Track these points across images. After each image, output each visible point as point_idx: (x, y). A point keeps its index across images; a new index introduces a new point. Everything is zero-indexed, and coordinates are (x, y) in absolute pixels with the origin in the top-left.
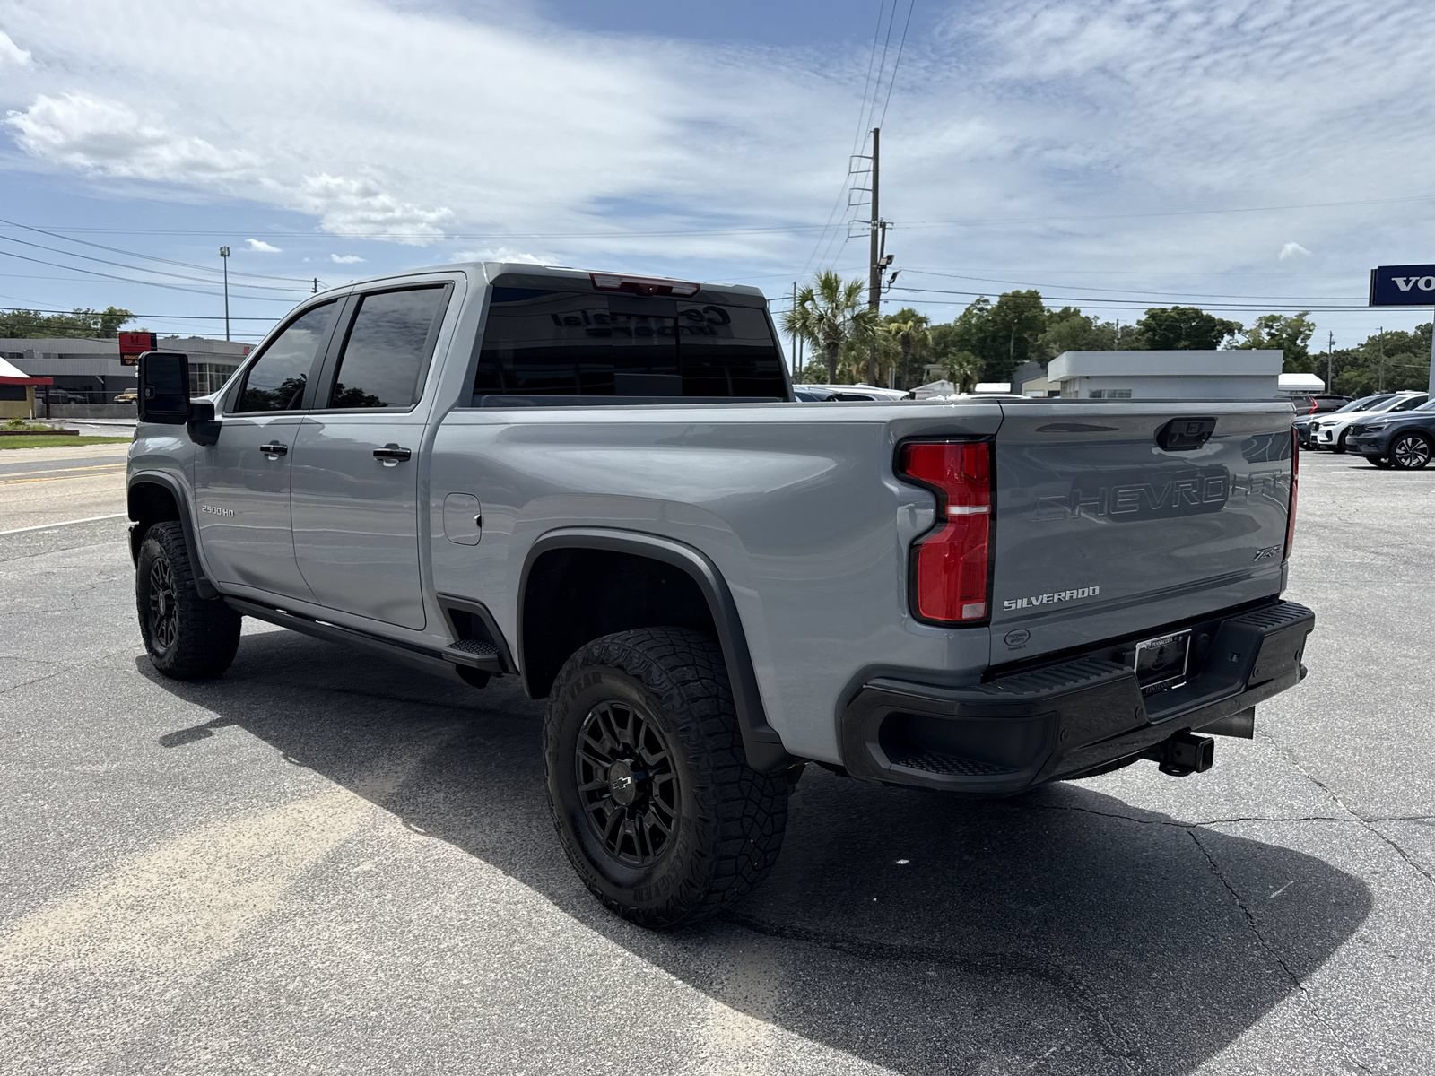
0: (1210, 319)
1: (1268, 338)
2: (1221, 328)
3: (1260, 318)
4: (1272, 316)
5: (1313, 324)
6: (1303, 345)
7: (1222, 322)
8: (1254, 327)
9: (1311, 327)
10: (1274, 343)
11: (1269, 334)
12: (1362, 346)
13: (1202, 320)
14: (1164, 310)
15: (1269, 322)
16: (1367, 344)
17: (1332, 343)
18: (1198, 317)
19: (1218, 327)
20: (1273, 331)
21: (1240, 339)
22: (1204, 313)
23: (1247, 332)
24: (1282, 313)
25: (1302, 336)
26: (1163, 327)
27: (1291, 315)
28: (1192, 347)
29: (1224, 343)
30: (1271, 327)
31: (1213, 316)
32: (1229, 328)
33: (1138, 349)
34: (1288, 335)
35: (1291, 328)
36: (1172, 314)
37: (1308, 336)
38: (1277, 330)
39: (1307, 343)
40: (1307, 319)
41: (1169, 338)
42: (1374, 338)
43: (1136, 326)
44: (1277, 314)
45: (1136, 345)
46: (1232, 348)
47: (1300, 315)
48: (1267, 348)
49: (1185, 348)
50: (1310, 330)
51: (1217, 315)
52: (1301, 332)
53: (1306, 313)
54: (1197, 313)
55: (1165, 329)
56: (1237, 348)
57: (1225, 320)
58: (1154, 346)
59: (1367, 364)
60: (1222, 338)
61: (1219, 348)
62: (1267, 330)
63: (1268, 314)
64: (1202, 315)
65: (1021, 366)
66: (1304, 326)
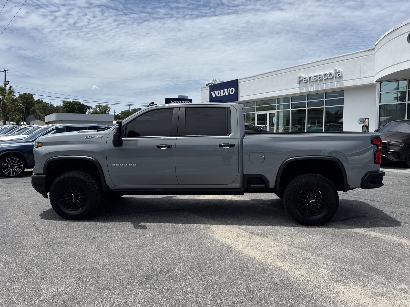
0: (83, 105)
1: (99, 111)
2: (87, 107)
3: (96, 105)
4: (99, 105)
5: (110, 108)
6: (108, 113)
7: (87, 106)
8: (95, 108)
9: (109, 108)
10: (101, 112)
11: (99, 110)
12: (120, 114)
13: (81, 105)
14: (70, 102)
15: (99, 106)
16: (121, 113)
17: (115, 113)
18: (80, 104)
19: (85, 107)
20: (100, 109)
21: (91, 110)
22: (82, 103)
23: (93, 109)
24: (102, 104)
25: (108, 111)
26: (70, 107)
27: (104, 105)
28: (79, 112)
29: (87, 111)
30: (99, 108)
31: (84, 104)
32: (89, 108)
33: (64, 113)
34: (104, 110)
35: (105, 108)
36: (73, 103)
37: (109, 111)
38: (101, 109)
39: (109, 112)
40: (108, 106)
41: (72, 110)
42: (123, 111)
43: (63, 106)
44: (101, 104)
45: (63, 111)
46: (90, 113)
47: (106, 105)
48: (99, 114)
49: (77, 113)
50: (110, 109)
51: (85, 104)
52: (107, 110)
53: (108, 105)
54: (80, 103)
55: (71, 107)
56: (91, 113)
57: (87, 105)
58: (69, 112)
59: (122, 118)
60: (87, 110)
61: (86, 113)
62: (98, 109)
63: (98, 104)
64: (81, 104)
65: (28, 116)
66: (108, 108)
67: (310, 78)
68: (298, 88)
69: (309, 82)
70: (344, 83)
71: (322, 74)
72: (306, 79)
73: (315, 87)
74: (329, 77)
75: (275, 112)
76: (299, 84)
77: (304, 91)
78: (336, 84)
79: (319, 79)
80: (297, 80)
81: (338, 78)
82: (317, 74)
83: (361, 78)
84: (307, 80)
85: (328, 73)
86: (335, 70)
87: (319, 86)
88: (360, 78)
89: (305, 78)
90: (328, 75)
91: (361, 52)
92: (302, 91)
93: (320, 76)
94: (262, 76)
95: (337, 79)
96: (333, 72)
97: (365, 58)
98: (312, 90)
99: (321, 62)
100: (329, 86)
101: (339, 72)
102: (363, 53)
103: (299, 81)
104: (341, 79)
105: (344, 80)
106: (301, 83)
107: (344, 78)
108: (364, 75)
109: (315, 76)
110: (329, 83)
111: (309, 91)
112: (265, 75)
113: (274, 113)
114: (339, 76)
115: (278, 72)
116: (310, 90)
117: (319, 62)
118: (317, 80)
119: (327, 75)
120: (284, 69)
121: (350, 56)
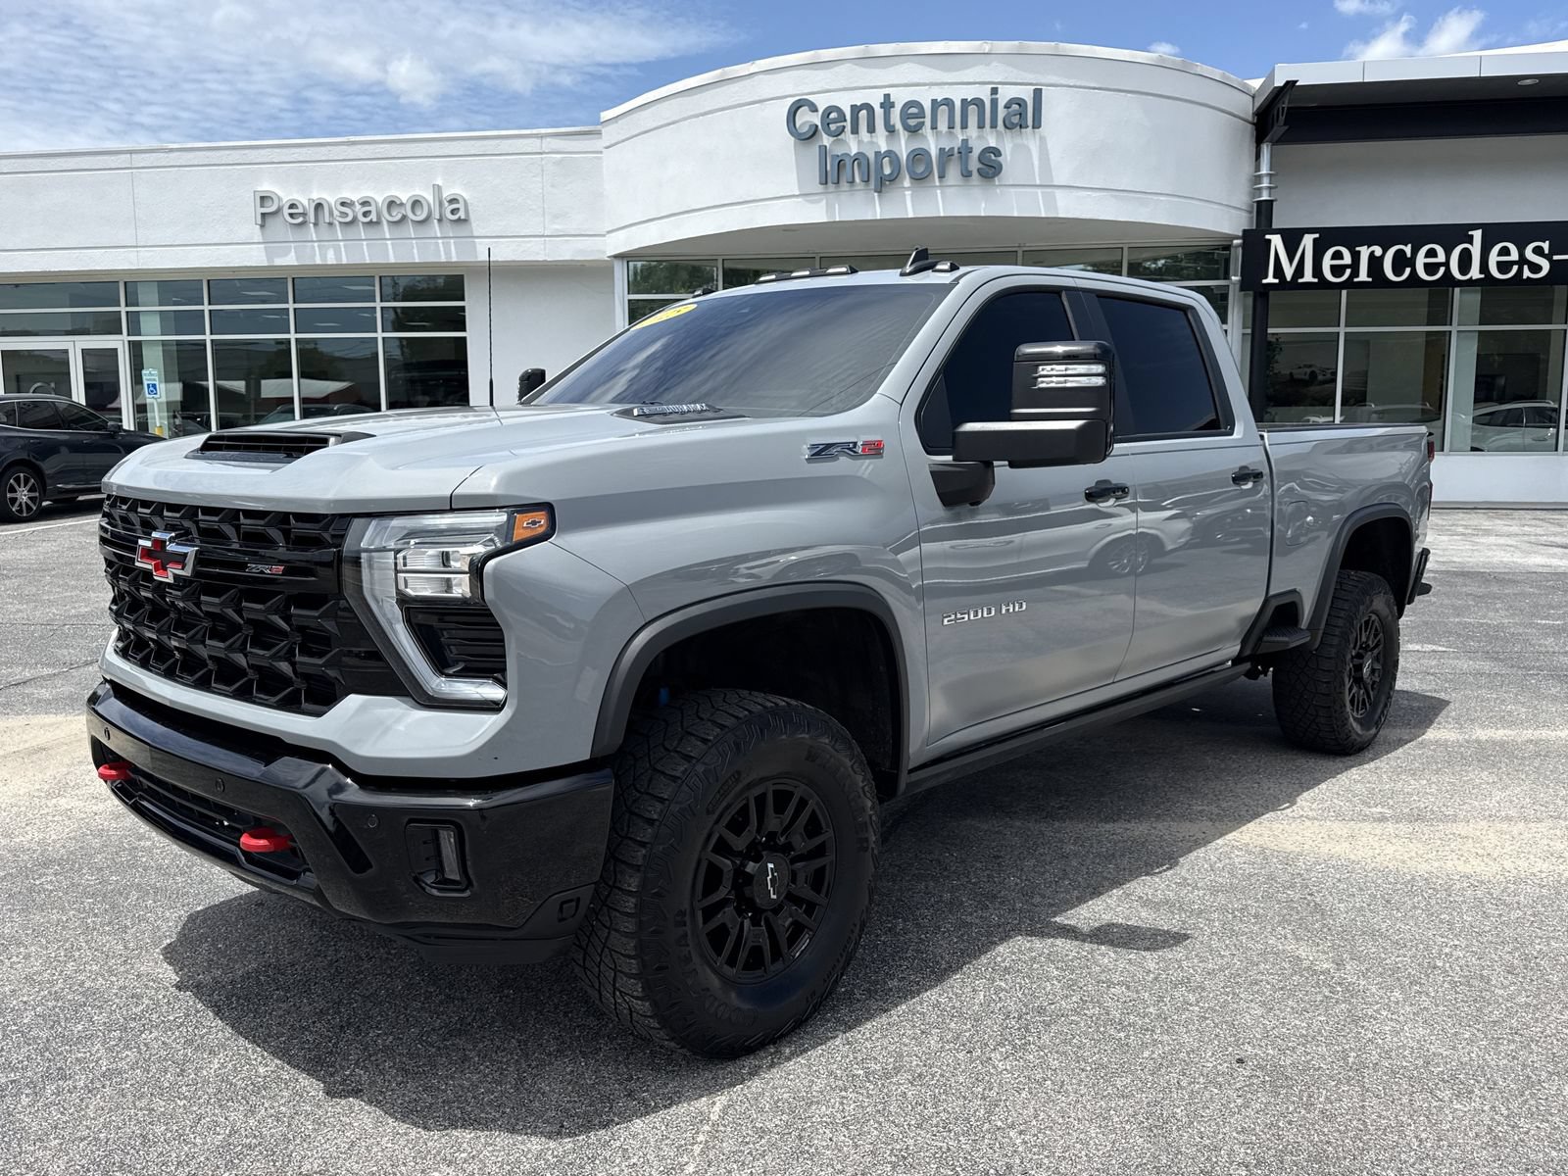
67: (319, 206)
68: (259, 243)
69: (316, 224)
70: (478, 246)
71: (380, 198)
72: (300, 210)
73: (343, 249)
74: (411, 216)
75: (119, 342)
76: (262, 226)
77: (290, 259)
78: (442, 249)
79: (363, 218)
80: (252, 211)
81: (449, 225)
82: (355, 197)
83: (547, 236)
84: (304, 214)
85: (404, 196)
86: (438, 189)
87: (365, 247)
88: (543, 236)
89: (292, 206)
90: (409, 207)
91: (542, 137)
92: (278, 262)
93: (365, 203)
94: (36, 164)
95: (447, 225)
96: (429, 196)
97: (558, 163)
98: (331, 259)
99: (367, 147)
100: (413, 253)
101: (453, 201)
102: (548, 139)
103: (263, 215)
104: (461, 230)
105: (475, 234)
106: (269, 221)
107: (477, 227)
108: (557, 227)
109: (343, 204)
110: (410, 241)
111: (318, 261)
112: (52, 164)
113: (116, 349)
114: (457, 216)
115: (134, 156)
116: (321, 260)
117: (359, 146)
118: (354, 221)
119: (402, 204)
120: (172, 150)
121: (498, 141)
